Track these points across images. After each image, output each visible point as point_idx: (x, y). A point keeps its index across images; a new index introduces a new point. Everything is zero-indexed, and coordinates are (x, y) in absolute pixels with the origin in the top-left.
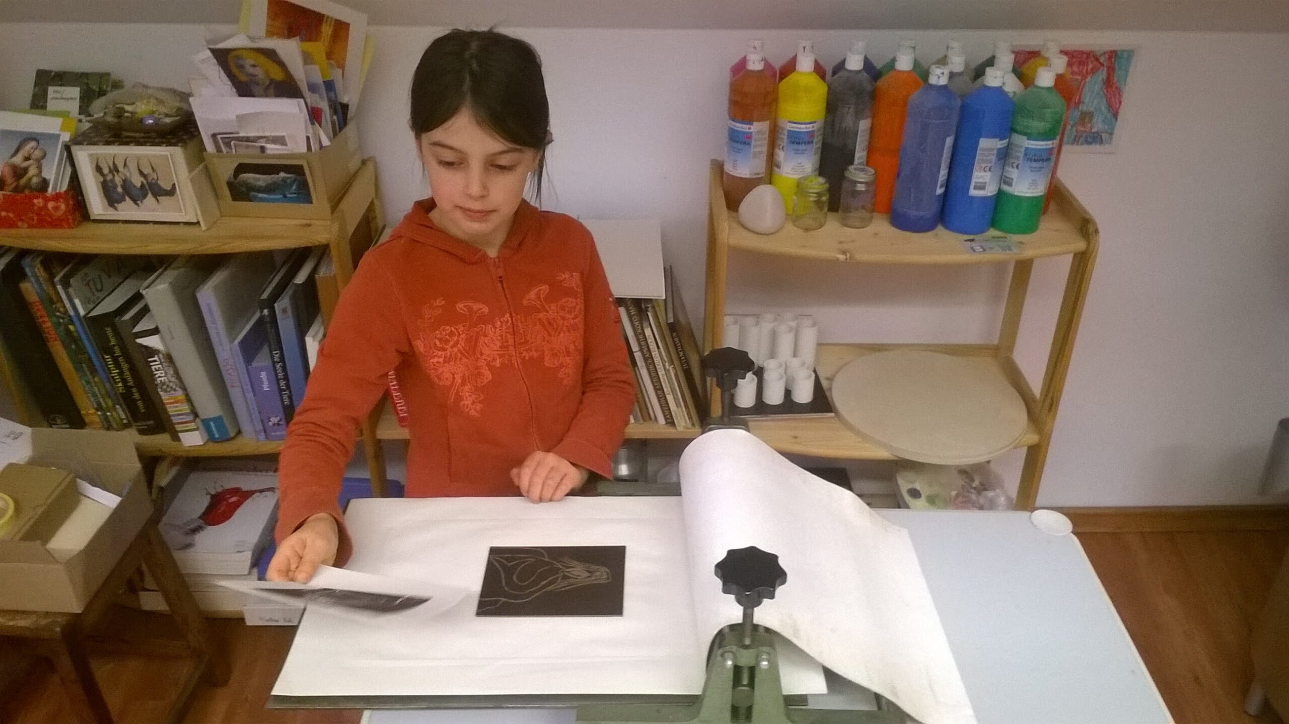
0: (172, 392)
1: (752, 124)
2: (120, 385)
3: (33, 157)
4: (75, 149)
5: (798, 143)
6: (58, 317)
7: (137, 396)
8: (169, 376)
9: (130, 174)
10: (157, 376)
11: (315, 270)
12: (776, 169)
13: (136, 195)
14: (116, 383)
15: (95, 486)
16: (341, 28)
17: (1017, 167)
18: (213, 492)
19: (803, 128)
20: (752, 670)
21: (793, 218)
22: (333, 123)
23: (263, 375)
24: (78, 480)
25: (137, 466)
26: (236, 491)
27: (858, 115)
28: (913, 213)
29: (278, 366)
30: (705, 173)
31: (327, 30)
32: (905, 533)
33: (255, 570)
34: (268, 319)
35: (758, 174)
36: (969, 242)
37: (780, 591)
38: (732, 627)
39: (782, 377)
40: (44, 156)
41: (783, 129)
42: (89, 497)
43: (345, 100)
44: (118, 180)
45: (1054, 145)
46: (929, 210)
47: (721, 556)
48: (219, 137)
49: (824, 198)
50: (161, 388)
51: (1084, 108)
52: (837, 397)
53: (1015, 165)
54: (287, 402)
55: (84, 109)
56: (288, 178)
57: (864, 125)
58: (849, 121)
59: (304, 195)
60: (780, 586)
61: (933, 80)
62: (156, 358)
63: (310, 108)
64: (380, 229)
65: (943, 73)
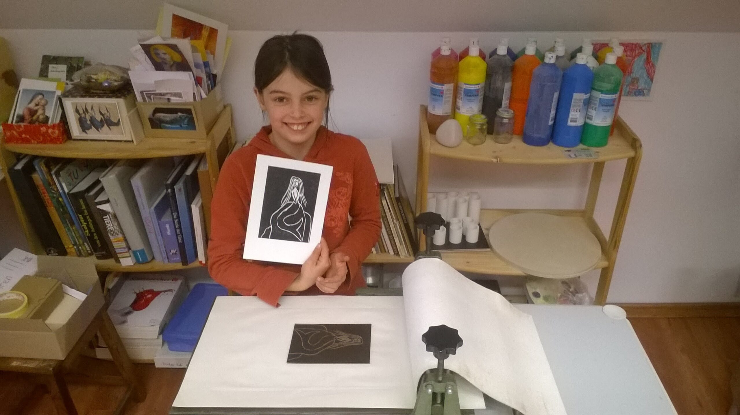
0: (116, 235)
1: (444, 85)
2: (87, 231)
3: (41, 104)
4: (63, 100)
5: (470, 96)
6: (54, 193)
7: (96, 237)
8: (115, 227)
9: (95, 113)
10: (108, 227)
11: (197, 167)
12: (457, 110)
13: (97, 125)
14: (85, 230)
15: (73, 288)
16: (213, 32)
17: (595, 109)
18: (138, 292)
19: (473, 87)
20: (443, 395)
21: (467, 138)
22: (208, 85)
23: (167, 226)
24: (63, 285)
25: (96, 277)
26: (151, 292)
27: (504, 80)
28: (536, 135)
29: (176, 221)
30: (417, 112)
31: (205, 33)
32: (531, 318)
33: (161, 336)
34: (171, 195)
35: (447, 113)
36: (567, 152)
37: (459, 350)
38: (432, 370)
39: (460, 228)
40: (47, 103)
41: (461, 88)
42: (69, 295)
43: (215, 72)
44: (88, 117)
45: (616, 97)
46: (544, 134)
47: (426, 330)
48: (144, 93)
49: (484, 127)
50: (110, 233)
51: (633, 75)
52: (492, 240)
53: (594, 108)
54: (180, 241)
55: (69, 77)
56: (183, 116)
57: (507, 86)
58: (499, 84)
59: (191, 125)
60: (458, 347)
61: (547, 60)
62: (108, 216)
63: (195, 77)
64: (233, 144)
65: (552, 57)
